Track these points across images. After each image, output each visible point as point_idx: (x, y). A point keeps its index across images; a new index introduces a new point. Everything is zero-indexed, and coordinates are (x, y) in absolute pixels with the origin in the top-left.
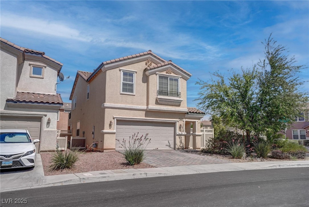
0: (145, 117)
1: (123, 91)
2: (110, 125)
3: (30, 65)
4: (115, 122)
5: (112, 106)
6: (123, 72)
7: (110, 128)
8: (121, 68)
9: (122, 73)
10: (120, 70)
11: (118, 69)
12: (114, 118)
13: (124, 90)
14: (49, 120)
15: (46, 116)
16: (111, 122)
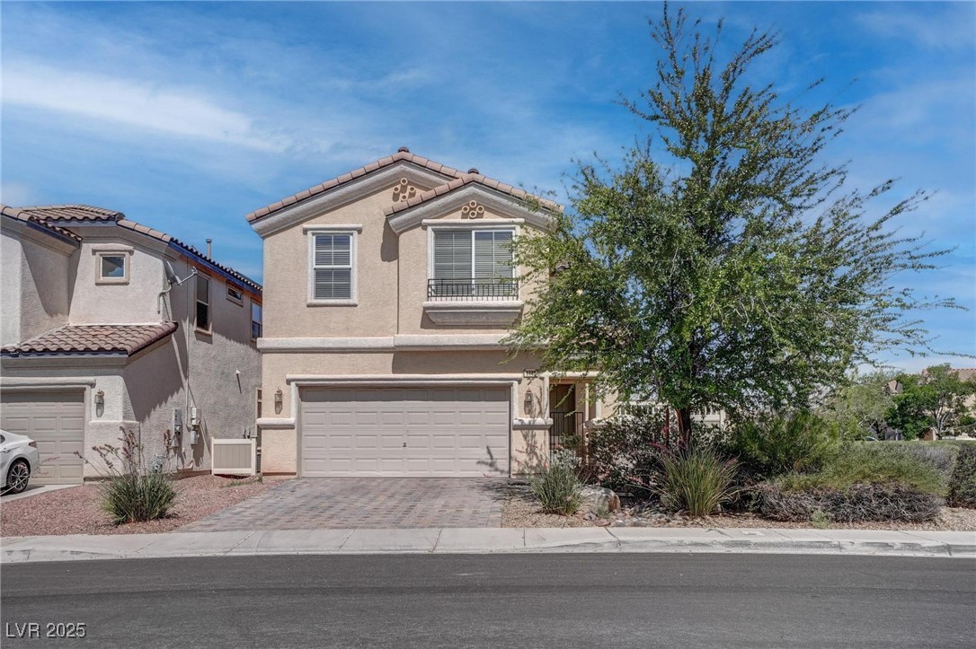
0: (393, 372)
1: (317, 295)
2: (278, 404)
3: (94, 252)
4: (292, 393)
5: (281, 346)
6: (313, 234)
7: (278, 412)
8: (305, 225)
9: (311, 240)
10: (305, 231)
11: (298, 229)
12: (289, 382)
13: (321, 291)
14: (101, 395)
15: (92, 385)
16: (280, 394)
